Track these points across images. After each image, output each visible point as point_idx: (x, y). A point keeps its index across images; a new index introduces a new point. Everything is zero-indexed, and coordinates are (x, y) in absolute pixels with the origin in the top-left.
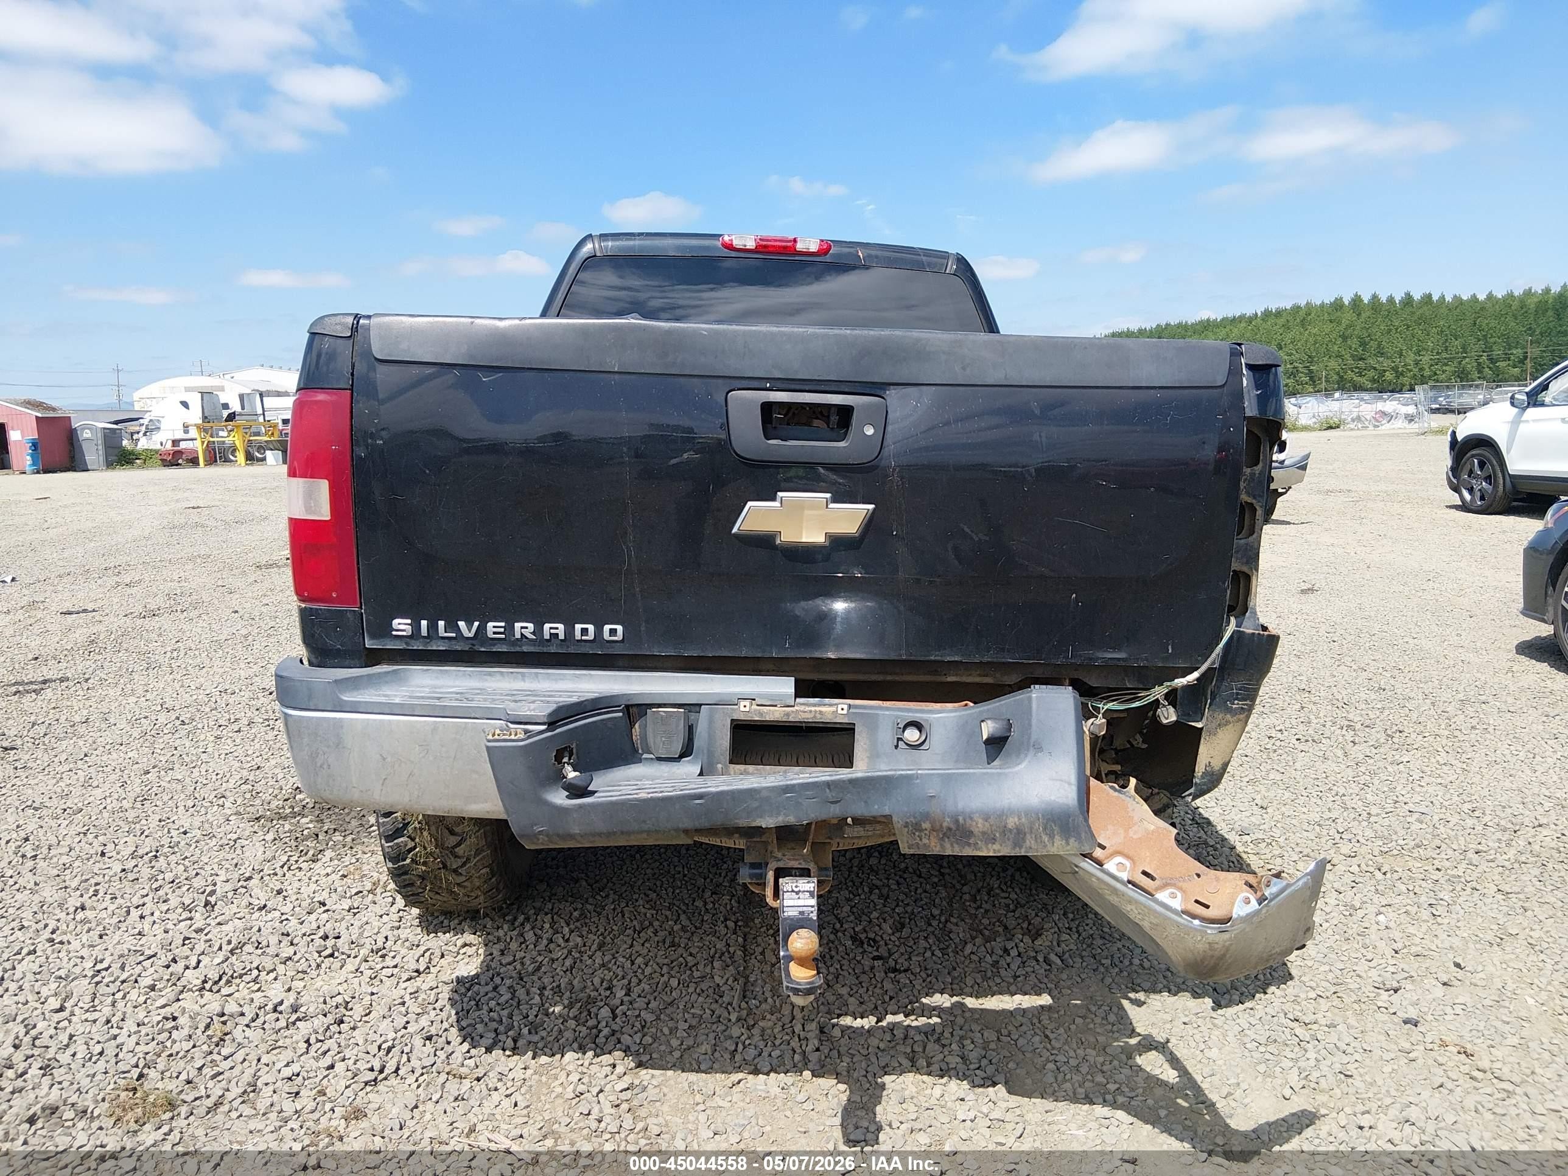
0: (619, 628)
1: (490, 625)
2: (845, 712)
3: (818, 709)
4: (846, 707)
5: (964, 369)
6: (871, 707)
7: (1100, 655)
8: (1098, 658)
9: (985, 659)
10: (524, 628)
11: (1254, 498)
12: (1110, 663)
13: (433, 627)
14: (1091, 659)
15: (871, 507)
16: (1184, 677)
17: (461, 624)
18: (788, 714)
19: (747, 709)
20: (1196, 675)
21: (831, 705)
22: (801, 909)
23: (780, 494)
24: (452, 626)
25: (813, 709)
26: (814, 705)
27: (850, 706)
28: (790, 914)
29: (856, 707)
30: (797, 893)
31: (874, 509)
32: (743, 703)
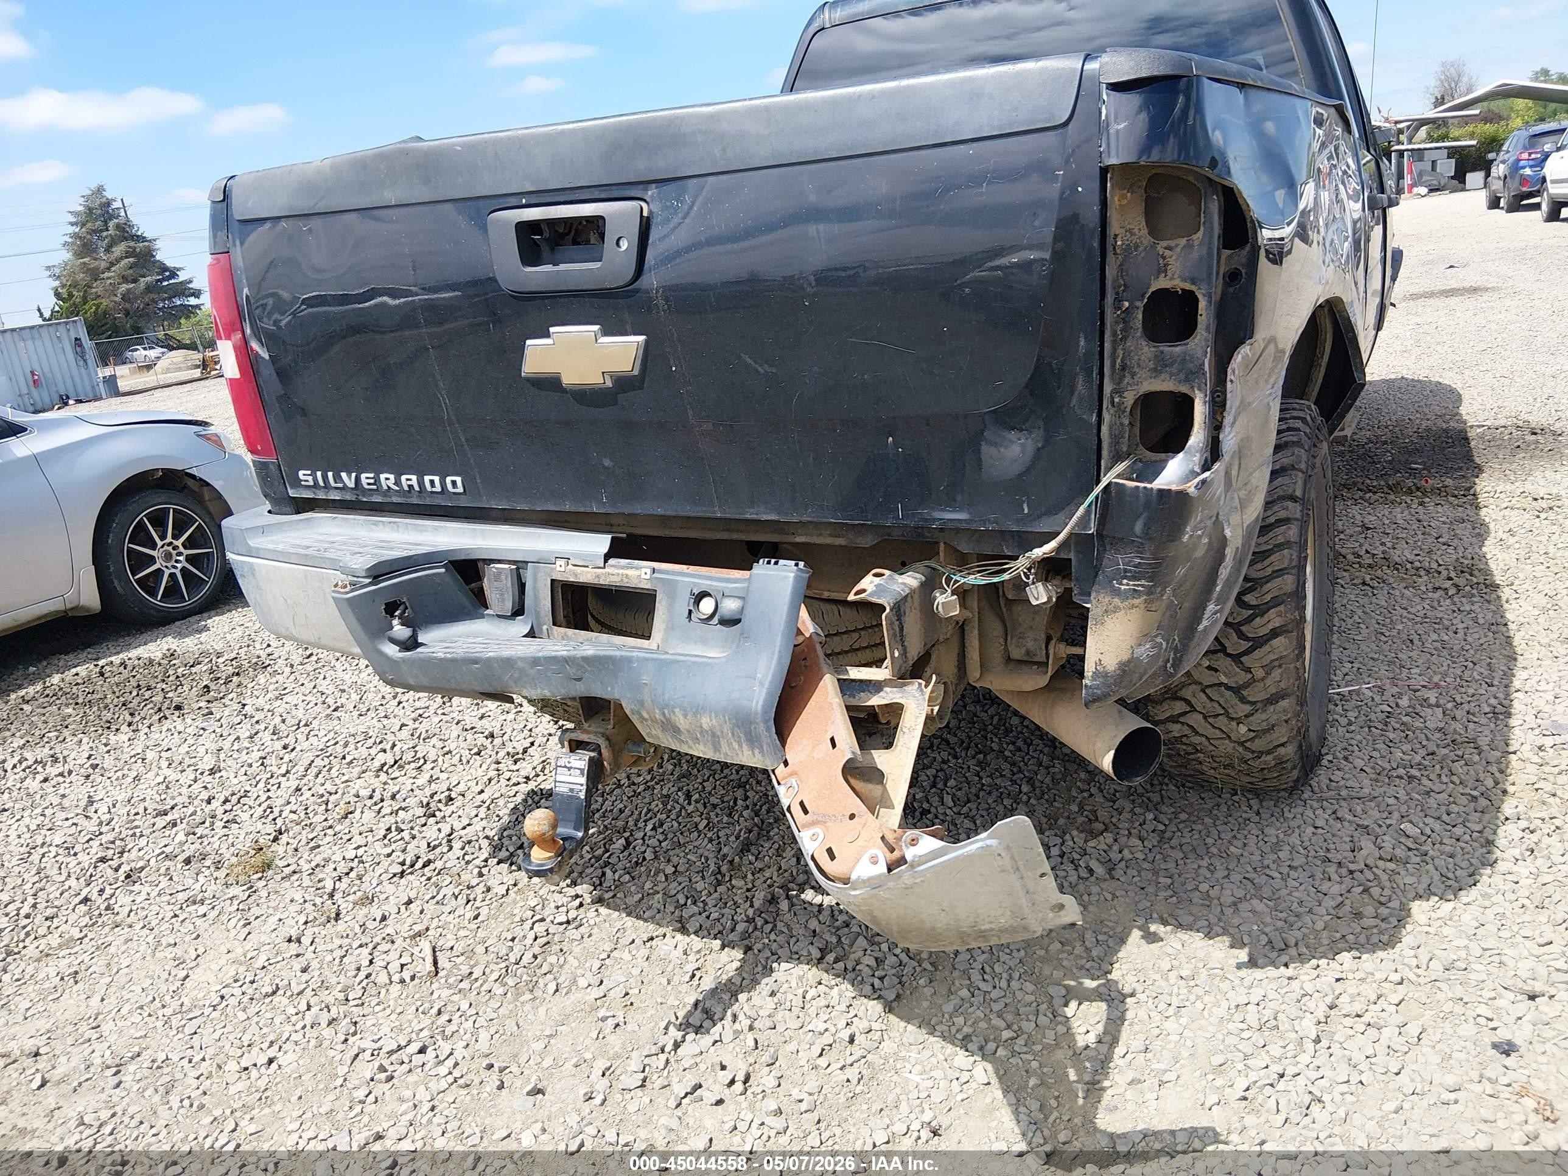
0: (458, 480)
1: (363, 476)
2: (648, 576)
3: (625, 572)
4: (649, 571)
5: (724, 150)
6: (674, 573)
7: (937, 515)
8: (935, 520)
9: (805, 519)
10: (387, 479)
11: (1194, 283)
12: (950, 525)
13: (325, 478)
14: (926, 520)
15: (641, 338)
16: (1041, 546)
17: (344, 475)
18: (598, 577)
19: (562, 569)
20: (1053, 544)
21: (637, 568)
22: (572, 786)
23: (552, 330)
24: (337, 478)
25: (621, 571)
26: (623, 568)
27: (654, 571)
28: (561, 789)
29: (661, 572)
30: (569, 769)
31: (647, 342)
32: (559, 562)
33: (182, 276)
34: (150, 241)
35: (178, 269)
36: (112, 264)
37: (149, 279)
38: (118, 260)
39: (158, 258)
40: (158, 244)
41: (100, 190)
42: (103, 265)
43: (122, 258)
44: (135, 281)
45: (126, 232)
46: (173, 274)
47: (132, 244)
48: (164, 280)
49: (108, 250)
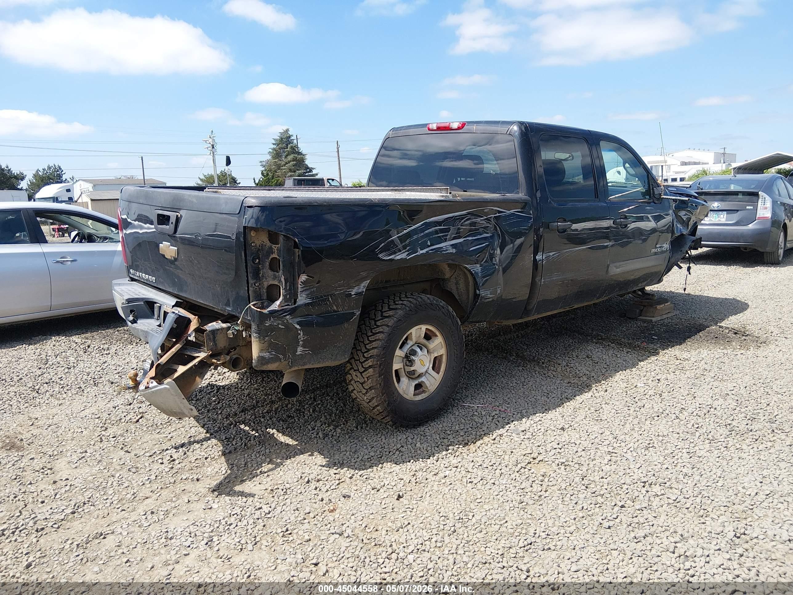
23: (163, 242)
31: (178, 249)
33: (314, 172)
34: (304, 155)
35: (313, 169)
36: (287, 163)
37: (300, 171)
38: (289, 162)
39: (306, 163)
40: (307, 157)
41: (287, 130)
42: (283, 163)
43: (291, 161)
44: (295, 172)
45: (295, 150)
46: (311, 171)
47: (296, 155)
48: (306, 173)
49: (286, 157)
